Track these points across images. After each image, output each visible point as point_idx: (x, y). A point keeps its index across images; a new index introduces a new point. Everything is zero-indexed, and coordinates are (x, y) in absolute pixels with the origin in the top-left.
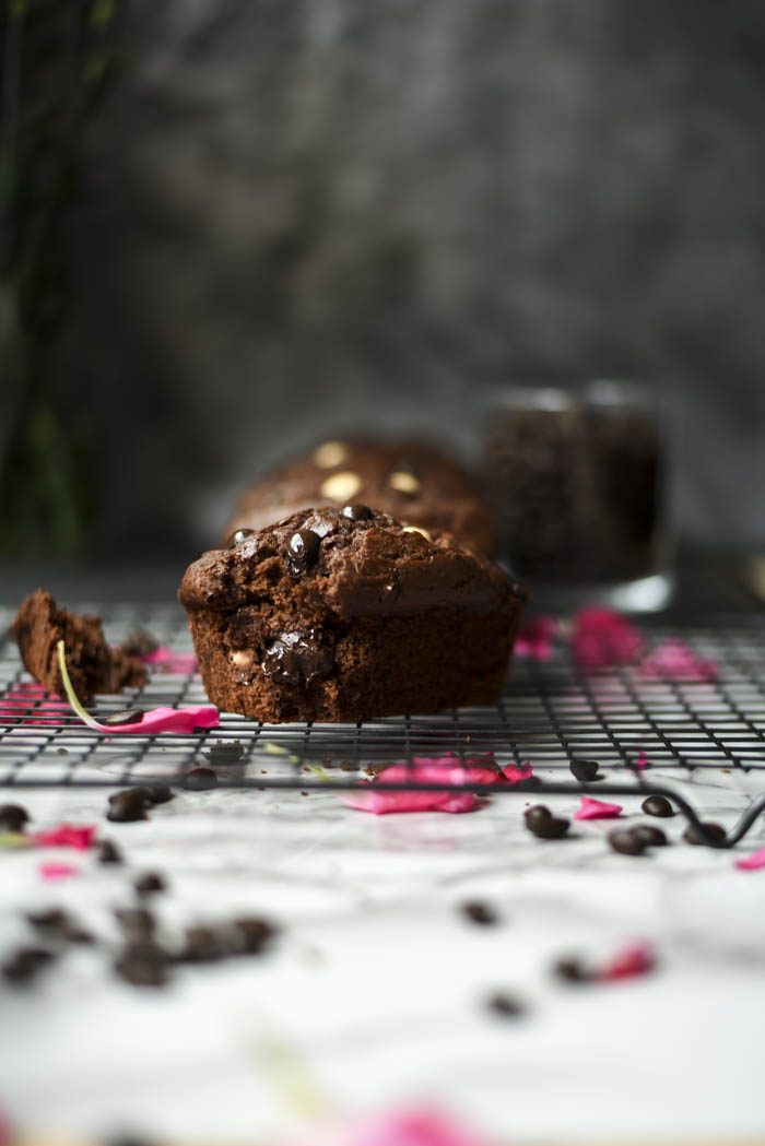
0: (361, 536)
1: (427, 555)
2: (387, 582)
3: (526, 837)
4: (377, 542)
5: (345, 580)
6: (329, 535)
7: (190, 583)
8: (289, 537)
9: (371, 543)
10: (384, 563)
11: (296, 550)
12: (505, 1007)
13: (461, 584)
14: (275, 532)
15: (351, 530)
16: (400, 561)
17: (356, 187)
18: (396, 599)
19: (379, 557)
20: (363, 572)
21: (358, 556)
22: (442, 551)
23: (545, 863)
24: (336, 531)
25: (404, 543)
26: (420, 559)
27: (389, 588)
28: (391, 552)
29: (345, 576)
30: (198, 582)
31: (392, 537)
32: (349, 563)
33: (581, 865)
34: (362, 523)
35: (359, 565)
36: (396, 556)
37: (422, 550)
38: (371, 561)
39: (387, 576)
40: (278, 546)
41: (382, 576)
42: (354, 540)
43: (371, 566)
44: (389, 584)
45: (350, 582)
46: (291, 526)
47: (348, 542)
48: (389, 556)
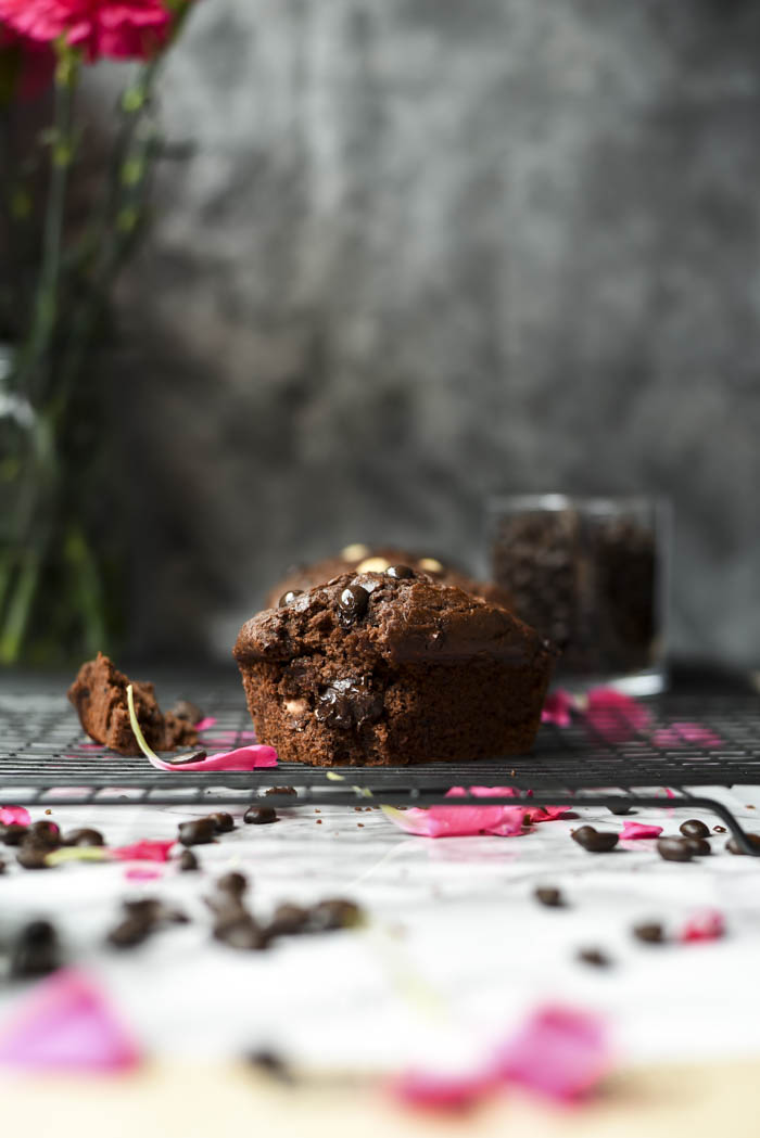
0: (407, 591)
1: (468, 608)
2: (433, 630)
3: (579, 850)
4: (421, 595)
5: (394, 627)
6: (376, 590)
7: (247, 637)
8: (338, 594)
9: (416, 596)
10: (429, 613)
11: (347, 603)
12: (595, 959)
13: (499, 636)
14: (325, 591)
15: (396, 586)
16: (444, 613)
17: (358, 337)
18: (441, 646)
19: (425, 608)
20: (411, 620)
21: (406, 607)
22: (480, 605)
23: (601, 868)
24: (383, 587)
25: (446, 597)
26: (462, 611)
27: (435, 636)
28: (435, 604)
29: (394, 624)
30: (255, 635)
31: (435, 591)
32: (397, 612)
33: (635, 869)
34: (406, 581)
35: (407, 615)
36: (440, 608)
37: (463, 603)
38: (417, 611)
39: (432, 624)
40: (328, 602)
41: (427, 625)
42: (400, 594)
43: (418, 615)
44: (434, 633)
45: (399, 630)
46: (339, 585)
47: (395, 596)
48: (434, 608)
